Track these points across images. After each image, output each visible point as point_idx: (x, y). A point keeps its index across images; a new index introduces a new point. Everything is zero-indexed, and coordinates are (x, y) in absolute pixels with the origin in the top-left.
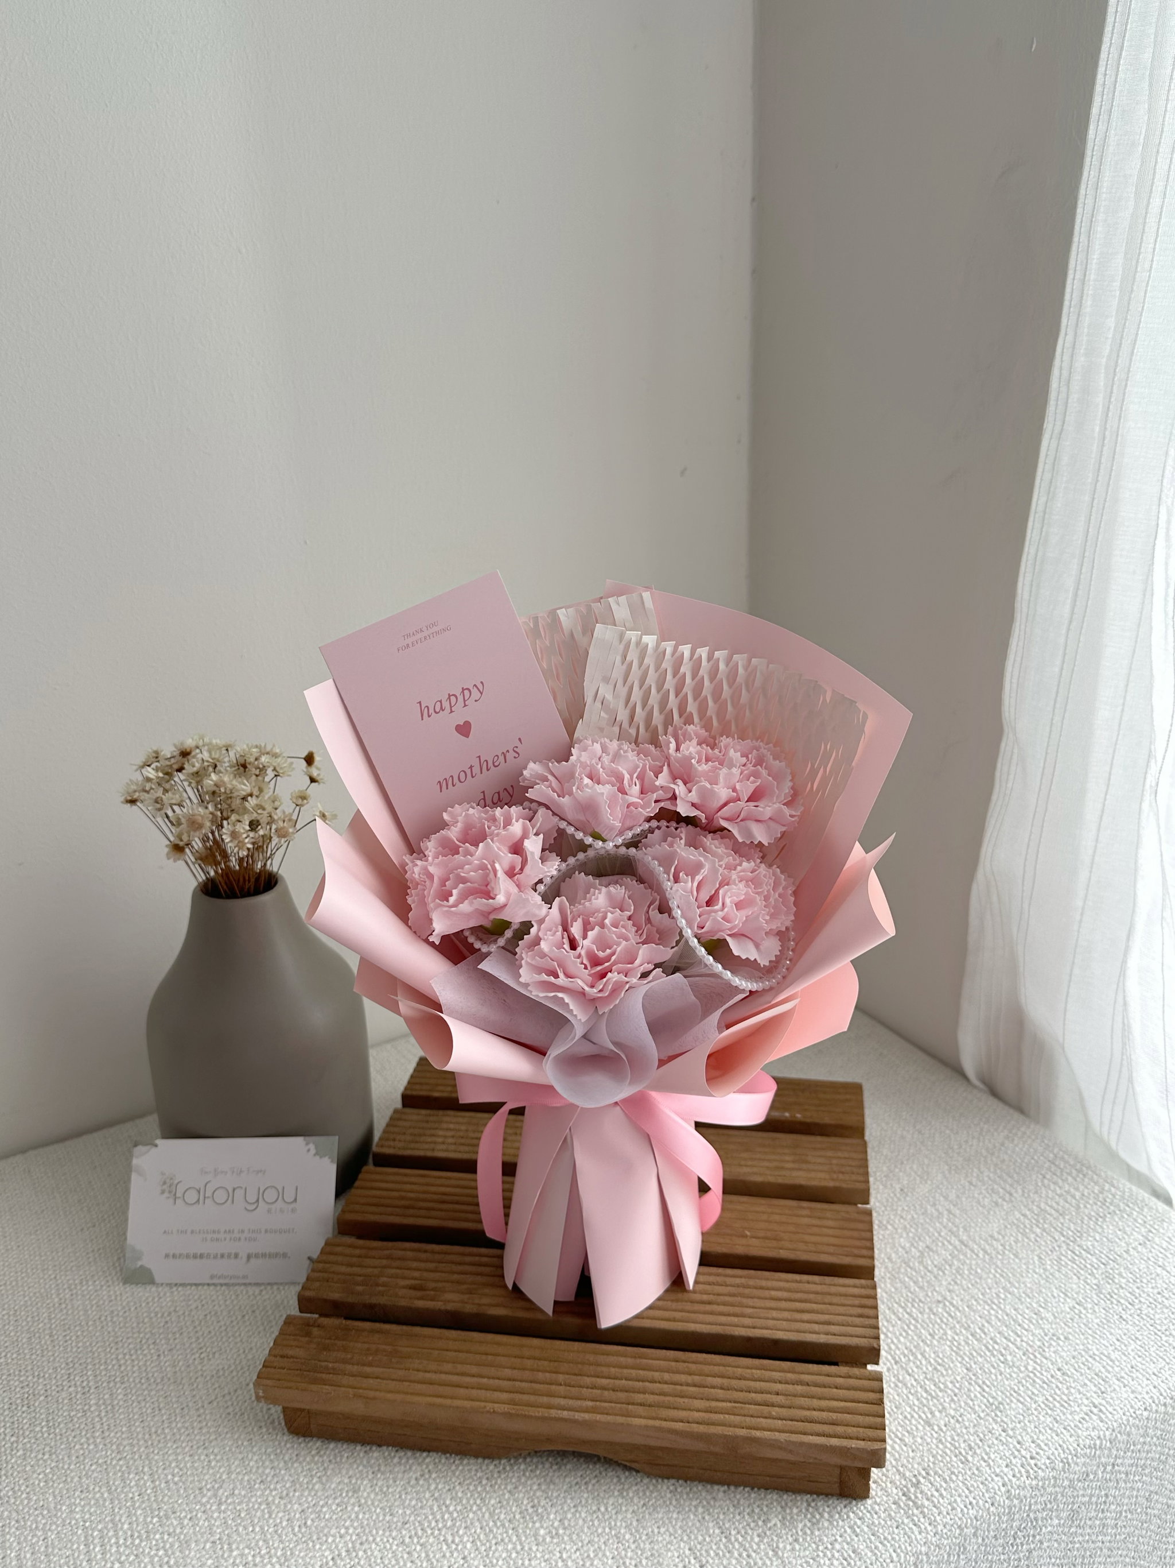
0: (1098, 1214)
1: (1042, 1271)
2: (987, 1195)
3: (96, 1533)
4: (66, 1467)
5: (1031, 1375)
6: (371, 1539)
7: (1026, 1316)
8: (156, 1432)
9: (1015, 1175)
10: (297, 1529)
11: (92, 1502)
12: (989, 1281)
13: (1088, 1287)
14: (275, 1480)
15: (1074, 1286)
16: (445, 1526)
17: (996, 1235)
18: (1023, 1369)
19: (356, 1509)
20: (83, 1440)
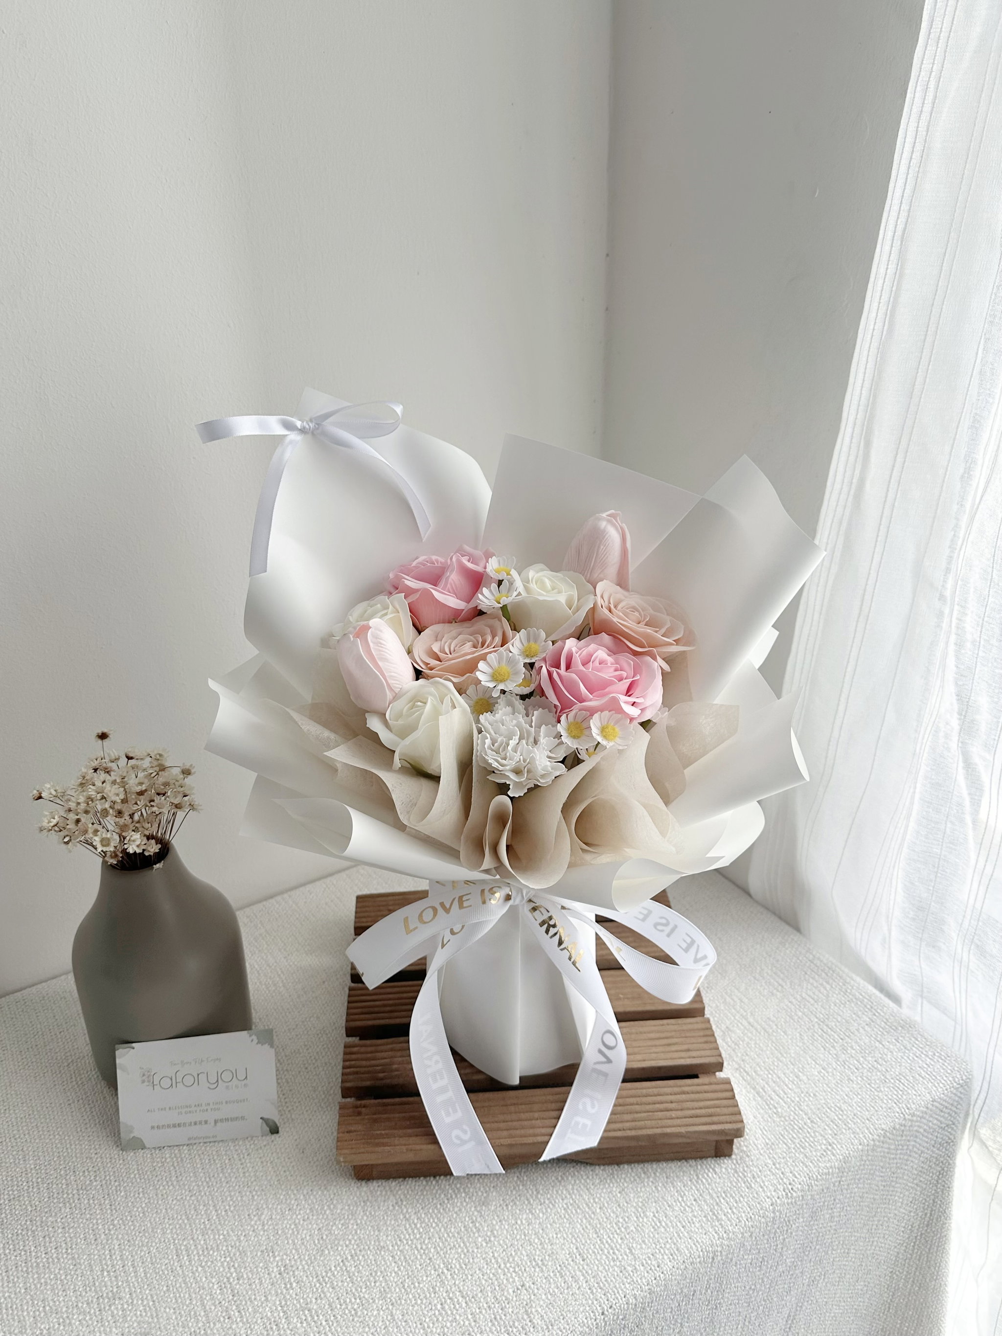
0: (841, 1002)
1: (801, 1044)
2: (766, 987)
3: (183, 1247)
4: (156, 1202)
5: (792, 1123)
6: (367, 1247)
7: (791, 1079)
8: (213, 1176)
9: (786, 972)
10: (316, 1242)
11: (178, 1226)
12: (768, 1052)
13: (830, 1056)
14: (299, 1208)
15: (822, 1056)
16: (415, 1238)
17: (772, 1017)
18: (787, 1118)
19: (355, 1227)
20: (165, 1183)
